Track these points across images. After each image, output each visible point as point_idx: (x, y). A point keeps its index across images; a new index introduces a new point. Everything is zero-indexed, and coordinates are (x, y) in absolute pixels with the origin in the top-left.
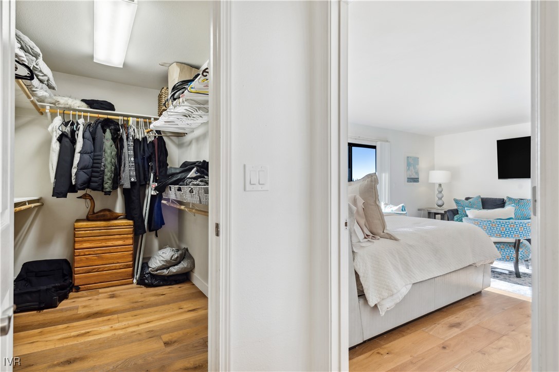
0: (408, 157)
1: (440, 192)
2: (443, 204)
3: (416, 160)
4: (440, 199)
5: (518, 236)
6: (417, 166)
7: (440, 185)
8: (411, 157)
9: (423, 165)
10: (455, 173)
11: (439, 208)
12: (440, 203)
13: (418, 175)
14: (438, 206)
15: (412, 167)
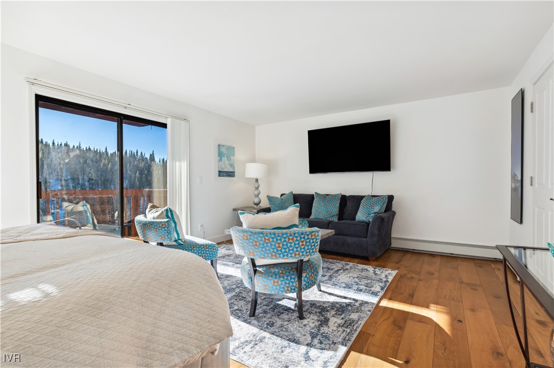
0: (219, 145)
1: (257, 188)
2: (260, 202)
3: (231, 149)
4: (257, 196)
5: (299, 254)
6: (232, 157)
7: (257, 180)
8: (223, 146)
9: (239, 156)
10: (272, 168)
11: (255, 206)
12: (256, 200)
13: (234, 168)
14: (255, 204)
15: (226, 158)
